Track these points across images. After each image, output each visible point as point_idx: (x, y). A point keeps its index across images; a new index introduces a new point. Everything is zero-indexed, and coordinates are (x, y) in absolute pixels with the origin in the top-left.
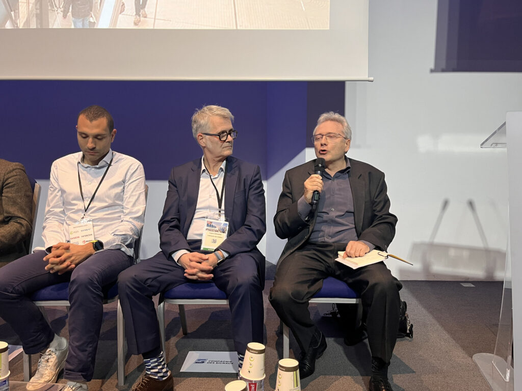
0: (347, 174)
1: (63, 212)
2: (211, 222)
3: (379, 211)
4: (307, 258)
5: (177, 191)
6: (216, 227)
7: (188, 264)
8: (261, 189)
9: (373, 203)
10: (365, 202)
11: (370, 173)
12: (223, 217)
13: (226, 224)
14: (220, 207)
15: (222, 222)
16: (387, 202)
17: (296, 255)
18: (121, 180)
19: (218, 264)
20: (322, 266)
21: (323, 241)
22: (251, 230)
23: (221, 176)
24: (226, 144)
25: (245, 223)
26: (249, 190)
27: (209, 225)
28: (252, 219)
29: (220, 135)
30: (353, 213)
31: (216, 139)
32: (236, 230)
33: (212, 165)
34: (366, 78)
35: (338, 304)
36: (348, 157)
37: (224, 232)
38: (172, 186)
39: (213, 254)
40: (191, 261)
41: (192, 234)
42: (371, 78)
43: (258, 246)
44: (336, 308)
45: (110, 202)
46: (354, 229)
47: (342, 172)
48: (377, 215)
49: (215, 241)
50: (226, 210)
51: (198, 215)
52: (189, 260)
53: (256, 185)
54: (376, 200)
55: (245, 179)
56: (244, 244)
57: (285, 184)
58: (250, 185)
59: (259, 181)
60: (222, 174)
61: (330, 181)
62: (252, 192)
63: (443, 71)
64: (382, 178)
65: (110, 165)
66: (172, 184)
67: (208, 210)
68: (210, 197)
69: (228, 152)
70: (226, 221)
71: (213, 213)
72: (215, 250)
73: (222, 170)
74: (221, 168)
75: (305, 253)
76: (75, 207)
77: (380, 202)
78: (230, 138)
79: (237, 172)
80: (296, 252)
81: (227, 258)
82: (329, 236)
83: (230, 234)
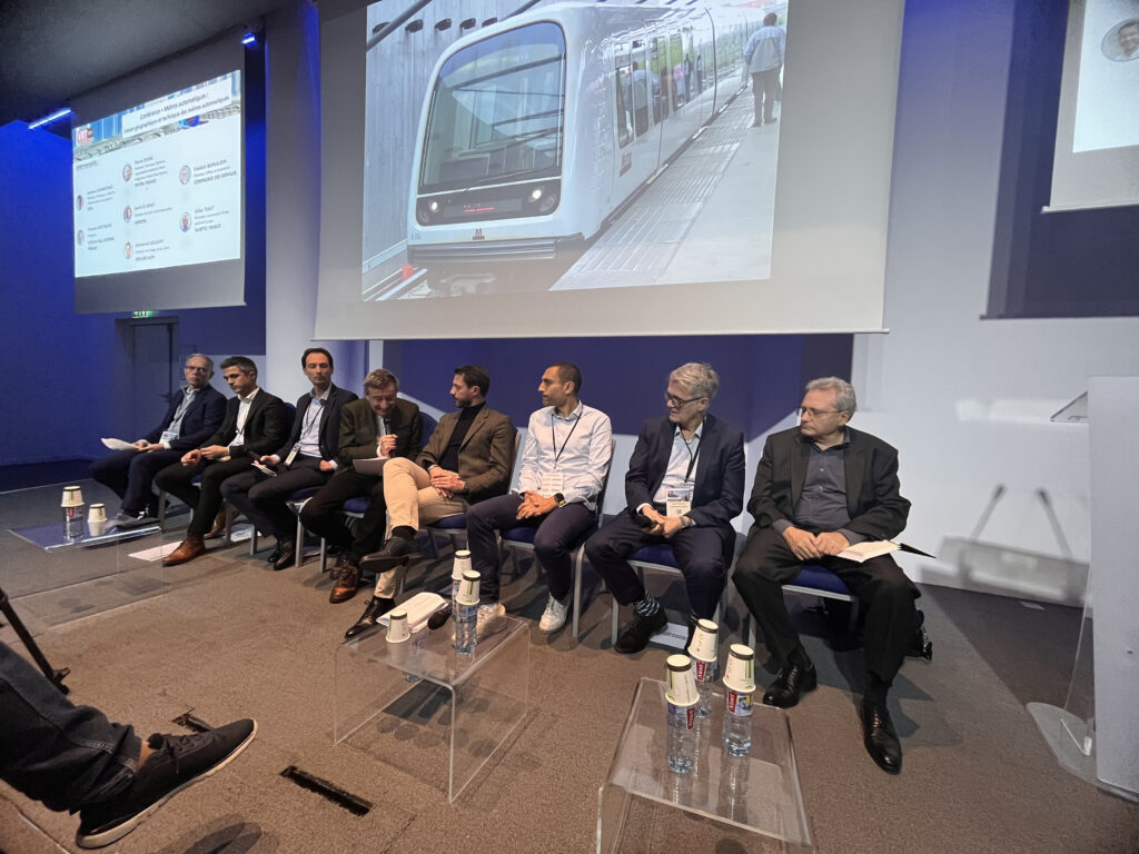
1: (537, 461)
3: (882, 496)
10: (863, 484)
18: (588, 433)
35: (825, 598)
44: (822, 602)
45: (578, 454)
48: (878, 500)
53: (735, 458)
56: (714, 518)
58: (728, 458)
59: (740, 454)
63: (1001, 317)
65: (579, 418)
76: (547, 457)
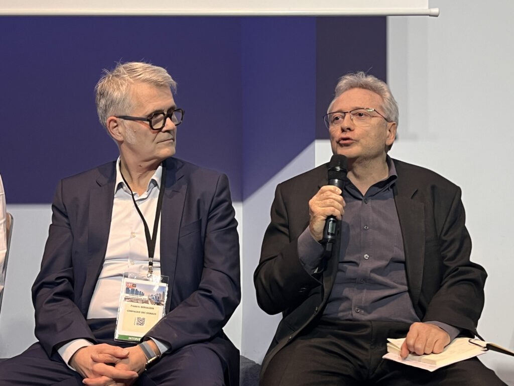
0: (391, 190)
2: (134, 285)
3: (452, 259)
4: (318, 351)
5: (69, 224)
6: (143, 295)
7: (90, 368)
8: (229, 219)
9: (441, 243)
10: (426, 242)
11: (433, 187)
12: (157, 275)
13: (164, 288)
14: (151, 254)
15: (156, 283)
16: (465, 241)
17: (299, 346)
19: (149, 366)
20: (347, 366)
21: (350, 317)
22: (211, 298)
23: (154, 196)
24: (162, 136)
25: (200, 285)
26: (208, 220)
28: (213, 278)
29: (151, 118)
30: (404, 263)
31: (144, 127)
32: (182, 300)
33: (135, 175)
34: (425, 9)
36: (391, 157)
37: (158, 304)
38: (58, 215)
39: (138, 346)
40: (95, 361)
41: (98, 308)
42: (435, 11)
43: (225, 329)
46: (407, 294)
47: (380, 185)
48: (447, 267)
49: (141, 322)
50: (162, 261)
51: (110, 270)
52: (91, 360)
53: (220, 211)
54: (445, 238)
55: (199, 201)
56: (198, 326)
57: (276, 210)
58: (209, 213)
59: (226, 204)
60: (156, 191)
61: (360, 202)
62: (213, 225)
64: (457, 197)
66: (59, 212)
67: (129, 260)
68: (133, 235)
69: (166, 151)
70: (162, 281)
71: (138, 265)
72: (143, 340)
73: (156, 185)
74: (153, 181)
75: (315, 341)
77: (452, 241)
78: (170, 124)
79: (184, 187)
80: (298, 340)
81: (165, 354)
82: (361, 308)
83: (171, 307)
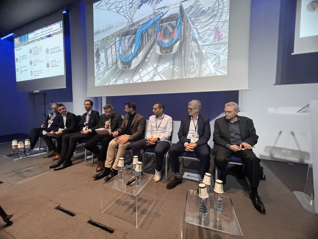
10: (245, 131)
15: (197, 135)
27: (193, 136)
30: (240, 135)
37: (197, 138)
48: (250, 135)
51: (190, 132)
52: (187, 145)
60: (197, 120)
65: (163, 118)
68: (193, 127)
71: (194, 132)
77: (252, 130)
